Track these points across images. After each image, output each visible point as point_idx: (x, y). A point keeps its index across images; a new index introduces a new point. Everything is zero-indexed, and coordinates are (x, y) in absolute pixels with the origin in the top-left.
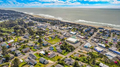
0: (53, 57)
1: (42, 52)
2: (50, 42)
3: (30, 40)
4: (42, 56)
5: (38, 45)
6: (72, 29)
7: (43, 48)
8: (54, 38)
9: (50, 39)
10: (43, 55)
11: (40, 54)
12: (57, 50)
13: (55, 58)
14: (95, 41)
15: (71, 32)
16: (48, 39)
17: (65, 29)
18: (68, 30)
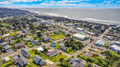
1: (40, 49)
2: (52, 38)
3: (29, 34)
4: (38, 54)
5: (37, 40)
6: (78, 26)
7: (43, 44)
8: (58, 33)
9: (53, 34)
10: (40, 52)
11: (36, 51)
12: (60, 46)
13: (57, 57)
14: (109, 39)
15: (78, 28)
16: (51, 35)
17: (70, 25)
18: (74, 27)
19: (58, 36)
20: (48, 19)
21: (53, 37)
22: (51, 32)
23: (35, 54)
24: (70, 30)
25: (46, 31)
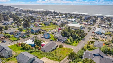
0: (52, 49)
3: (13, 26)
4: (27, 50)
5: (23, 32)
6: (68, 17)
7: (33, 36)
8: (49, 24)
9: (43, 25)
13: (57, 51)
14: (105, 27)
15: (69, 19)
16: (40, 26)
17: (60, 17)
18: (64, 18)
19: (49, 26)
20: (34, 13)
21: (43, 27)
22: (40, 23)
23: (21, 49)
24: (61, 21)
25: (34, 22)
